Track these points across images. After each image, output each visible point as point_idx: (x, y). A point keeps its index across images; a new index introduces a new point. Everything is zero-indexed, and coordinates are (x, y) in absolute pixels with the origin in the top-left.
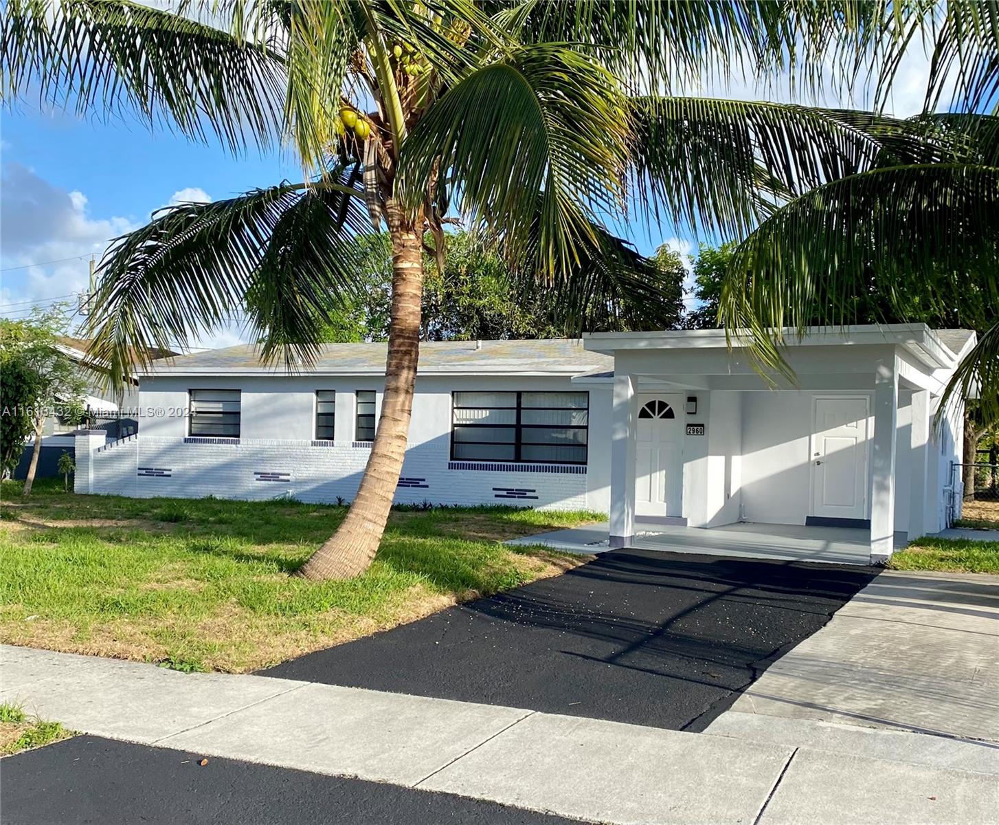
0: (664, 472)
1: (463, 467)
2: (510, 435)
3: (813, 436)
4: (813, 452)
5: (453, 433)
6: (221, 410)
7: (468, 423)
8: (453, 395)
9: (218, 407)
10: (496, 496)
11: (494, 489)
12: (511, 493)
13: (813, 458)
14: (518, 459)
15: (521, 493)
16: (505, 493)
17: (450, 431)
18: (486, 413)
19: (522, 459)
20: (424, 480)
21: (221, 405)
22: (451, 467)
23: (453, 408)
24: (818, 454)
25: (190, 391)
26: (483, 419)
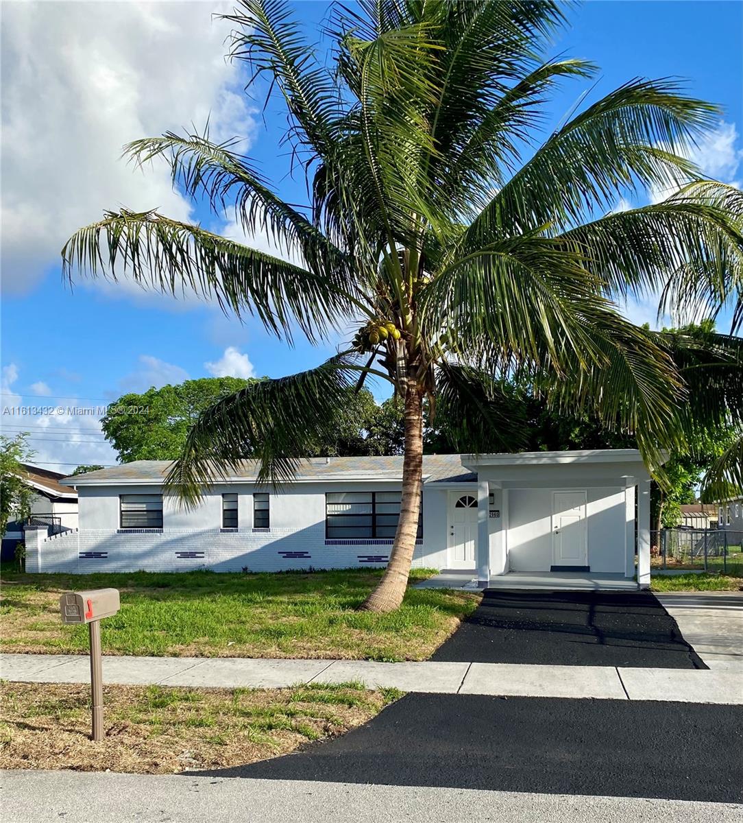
0: (473, 542)
1: (336, 543)
2: (369, 521)
3: (554, 516)
4: (554, 526)
5: (327, 520)
6: (145, 509)
7: (336, 513)
8: (326, 495)
9: (143, 507)
10: (360, 561)
11: (359, 557)
12: (371, 559)
13: (554, 530)
14: (374, 536)
15: (378, 559)
16: (366, 559)
17: (325, 519)
18: (348, 507)
19: (377, 536)
20: (307, 553)
21: (144, 506)
22: (327, 543)
23: (327, 504)
24: (556, 527)
25: (121, 496)
26: (347, 511)
